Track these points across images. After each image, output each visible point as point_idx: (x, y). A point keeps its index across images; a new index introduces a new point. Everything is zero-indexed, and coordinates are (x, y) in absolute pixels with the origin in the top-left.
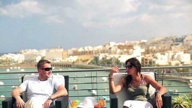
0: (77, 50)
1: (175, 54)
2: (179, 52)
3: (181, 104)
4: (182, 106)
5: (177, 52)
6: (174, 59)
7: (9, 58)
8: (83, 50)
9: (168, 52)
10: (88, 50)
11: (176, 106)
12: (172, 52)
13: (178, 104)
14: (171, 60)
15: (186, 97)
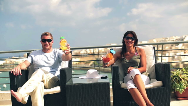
0: (80, 52)
1: (175, 54)
2: (180, 52)
3: (180, 77)
4: (181, 78)
5: (177, 52)
6: (174, 59)
7: (13, 61)
8: (85, 52)
9: (168, 53)
10: (90, 52)
11: (175, 79)
12: (172, 53)
13: (177, 76)
14: (171, 60)
15: (185, 71)
